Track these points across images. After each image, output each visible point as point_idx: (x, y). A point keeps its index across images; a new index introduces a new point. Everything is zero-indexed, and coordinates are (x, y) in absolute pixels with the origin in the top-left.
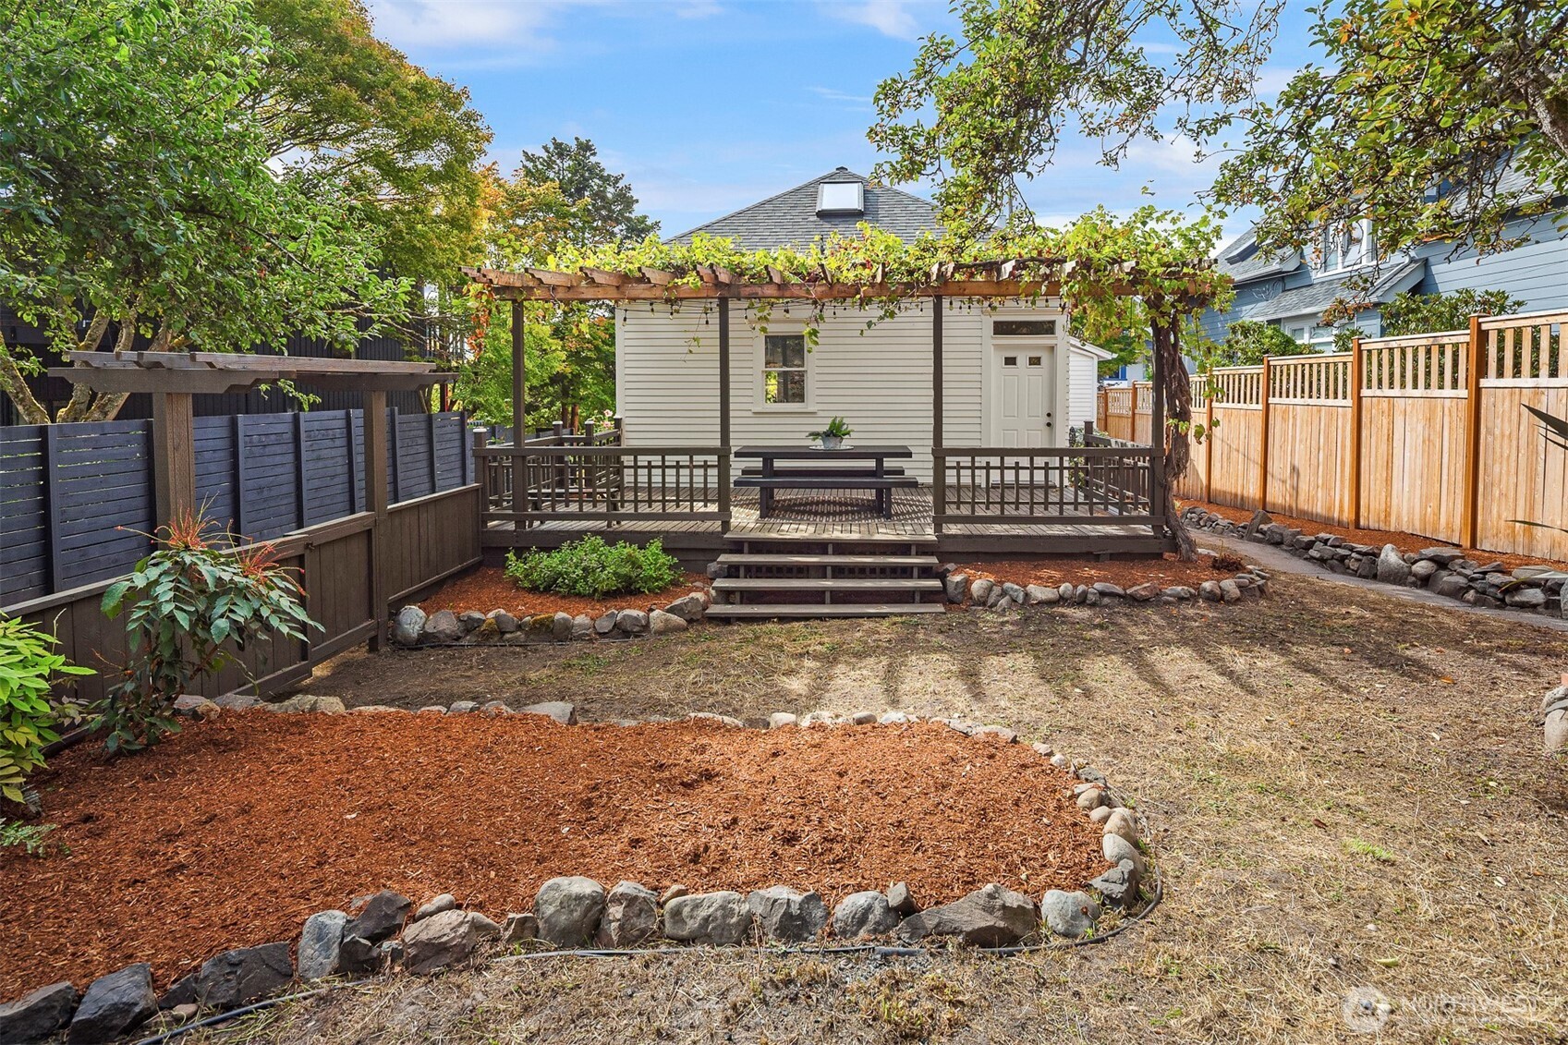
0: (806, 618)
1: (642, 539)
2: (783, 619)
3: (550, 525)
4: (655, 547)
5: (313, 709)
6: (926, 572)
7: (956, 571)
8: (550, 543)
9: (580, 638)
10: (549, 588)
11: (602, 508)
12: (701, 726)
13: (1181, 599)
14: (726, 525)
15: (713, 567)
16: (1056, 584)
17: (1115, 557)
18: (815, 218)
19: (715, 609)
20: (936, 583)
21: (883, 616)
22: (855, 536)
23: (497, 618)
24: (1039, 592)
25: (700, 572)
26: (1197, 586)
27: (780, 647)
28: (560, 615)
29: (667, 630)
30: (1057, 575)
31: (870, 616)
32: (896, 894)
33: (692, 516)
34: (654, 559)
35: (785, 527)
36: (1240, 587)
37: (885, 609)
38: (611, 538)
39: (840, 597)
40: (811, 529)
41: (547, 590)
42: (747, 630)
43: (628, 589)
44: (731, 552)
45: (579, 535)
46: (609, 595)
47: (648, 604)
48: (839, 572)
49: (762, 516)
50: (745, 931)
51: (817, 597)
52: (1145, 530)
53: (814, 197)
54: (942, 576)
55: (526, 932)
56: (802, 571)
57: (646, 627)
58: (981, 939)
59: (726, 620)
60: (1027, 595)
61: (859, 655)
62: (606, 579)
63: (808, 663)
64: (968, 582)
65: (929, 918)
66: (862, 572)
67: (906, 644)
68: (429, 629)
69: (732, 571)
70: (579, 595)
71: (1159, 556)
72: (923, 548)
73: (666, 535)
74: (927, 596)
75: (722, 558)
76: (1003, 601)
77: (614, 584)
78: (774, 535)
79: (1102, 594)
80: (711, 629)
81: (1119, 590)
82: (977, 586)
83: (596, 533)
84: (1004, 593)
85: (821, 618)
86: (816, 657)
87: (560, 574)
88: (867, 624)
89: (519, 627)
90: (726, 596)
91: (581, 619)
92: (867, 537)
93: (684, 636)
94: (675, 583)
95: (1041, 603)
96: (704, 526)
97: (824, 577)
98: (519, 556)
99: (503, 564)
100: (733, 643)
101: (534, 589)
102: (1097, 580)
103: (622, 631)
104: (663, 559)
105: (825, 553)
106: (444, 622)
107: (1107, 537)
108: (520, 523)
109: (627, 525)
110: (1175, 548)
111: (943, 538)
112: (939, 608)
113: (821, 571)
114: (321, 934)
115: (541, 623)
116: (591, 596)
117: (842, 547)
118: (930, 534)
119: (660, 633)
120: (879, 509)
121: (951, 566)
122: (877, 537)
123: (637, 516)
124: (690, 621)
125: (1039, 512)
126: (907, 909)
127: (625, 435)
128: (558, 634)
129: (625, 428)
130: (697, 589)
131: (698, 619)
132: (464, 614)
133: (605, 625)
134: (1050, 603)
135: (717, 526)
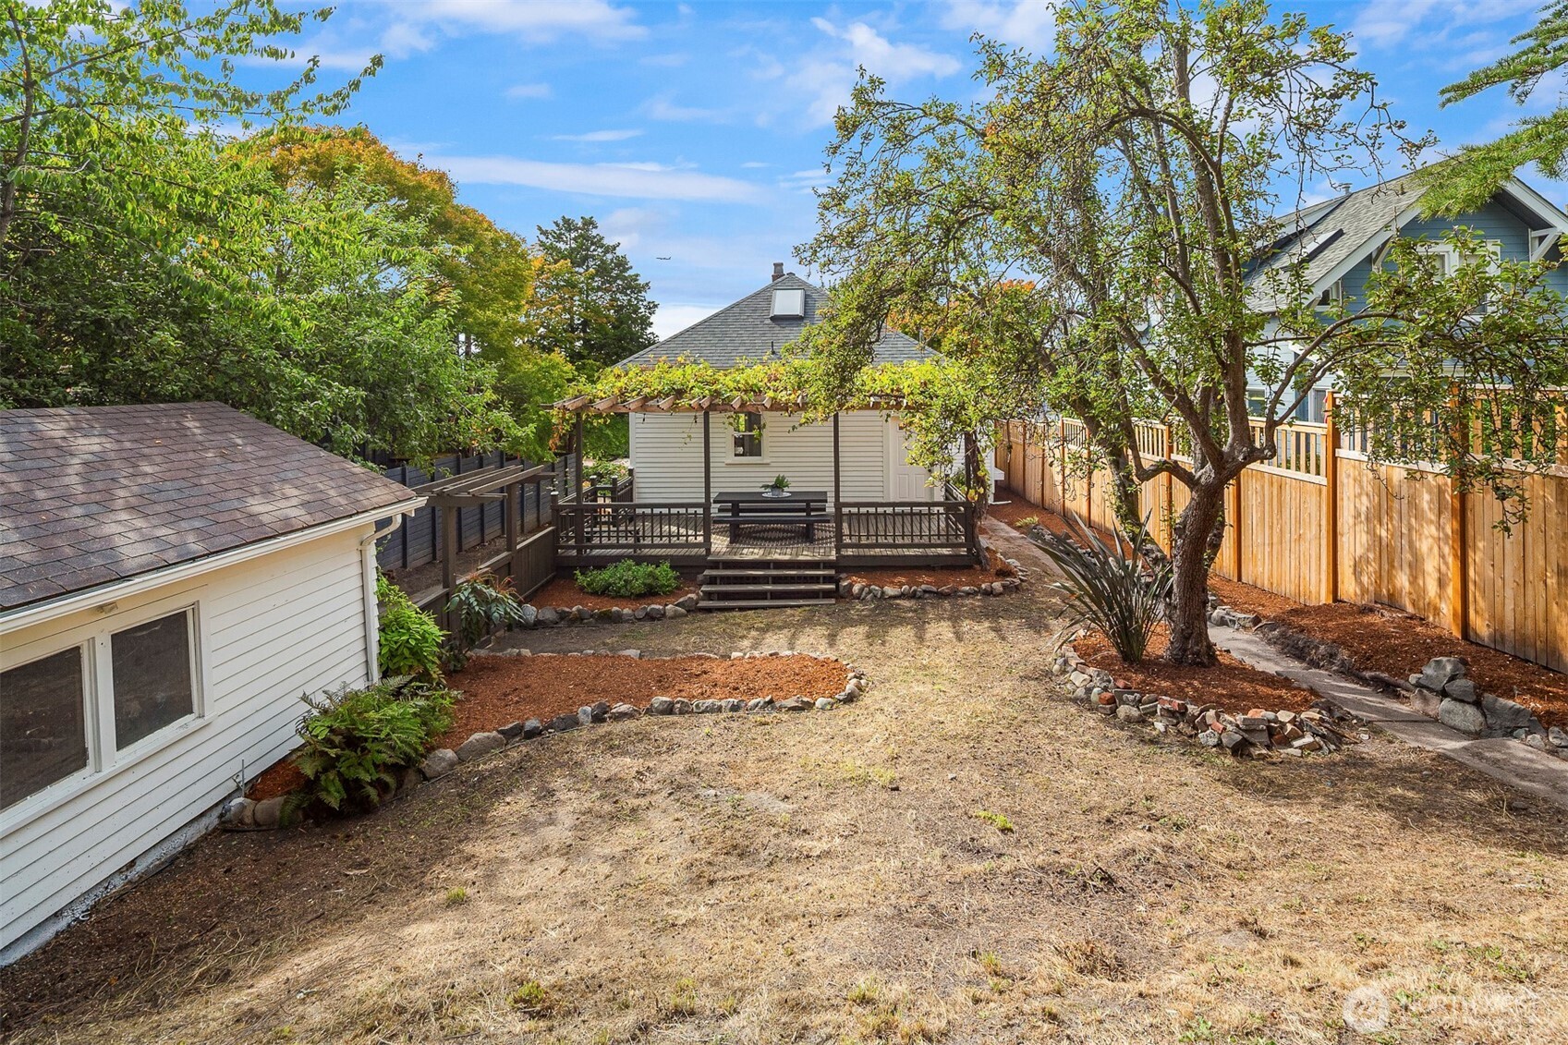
0: (755, 608)
1: (656, 561)
2: (742, 609)
3: (596, 552)
4: (666, 566)
5: (519, 654)
6: (827, 579)
7: (847, 578)
8: (601, 564)
9: (627, 621)
10: (604, 592)
11: (631, 541)
12: (700, 658)
13: (968, 594)
14: (708, 550)
15: (700, 577)
16: (901, 585)
17: (942, 568)
18: (769, 321)
19: (702, 604)
20: (833, 586)
21: (799, 606)
22: (787, 557)
23: (579, 610)
24: (890, 590)
25: (693, 580)
26: (979, 588)
27: (739, 625)
28: (615, 609)
29: (676, 616)
30: (903, 580)
31: (792, 607)
32: (767, 699)
33: (687, 545)
34: (665, 573)
35: (745, 551)
36: (1004, 586)
37: (801, 602)
38: (639, 560)
39: (776, 595)
40: (761, 552)
41: (603, 593)
42: (721, 616)
43: (651, 592)
44: (712, 568)
45: (618, 559)
46: (640, 597)
47: (664, 602)
48: (777, 580)
49: (731, 542)
50: (720, 709)
51: (762, 595)
52: (963, 551)
53: (769, 300)
54: (836, 581)
55: (649, 712)
56: (755, 580)
57: (664, 615)
58: (794, 709)
59: (709, 610)
60: (883, 593)
61: (780, 628)
62: (637, 585)
63: (754, 633)
64: (851, 585)
65: (777, 704)
66: (792, 580)
67: (808, 621)
68: (540, 617)
69: (712, 580)
70: (622, 597)
71: (970, 567)
72: (827, 565)
73: (671, 558)
74: (827, 594)
75: (707, 572)
76: (869, 597)
77: (643, 589)
78: (737, 558)
79: (925, 591)
80: (701, 616)
81: (934, 589)
82: (856, 589)
83: (630, 557)
84: (870, 592)
85: (764, 608)
86: (757, 630)
87: (610, 584)
88: (789, 611)
89: (592, 616)
90: (709, 596)
91: (626, 611)
92: (794, 558)
93: (685, 619)
94: (678, 588)
95: (891, 597)
96: (694, 551)
97: (767, 583)
98: (582, 574)
99: (573, 578)
100: (714, 622)
101: (595, 593)
102: (925, 582)
103: (651, 617)
104: (672, 574)
105: (769, 568)
106: (548, 614)
107: (940, 556)
108: (579, 552)
109: (646, 551)
110: (980, 563)
111: (840, 557)
112: (833, 601)
113: (764, 580)
114: (585, 712)
115: (605, 613)
116: (629, 597)
117: (779, 565)
118: (833, 556)
119: (672, 618)
120: (807, 536)
121: (843, 575)
122: (801, 558)
123: (653, 546)
124: (688, 611)
125: (899, 541)
126: (771, 702)
127: (636, 480)
128: (615, 619)
129: (636, 475)
130: (692, 592)
131: (693, 609)
132: (559, 609)
133: (641, 614)
134: (895, 597)
135: (702, 551)
